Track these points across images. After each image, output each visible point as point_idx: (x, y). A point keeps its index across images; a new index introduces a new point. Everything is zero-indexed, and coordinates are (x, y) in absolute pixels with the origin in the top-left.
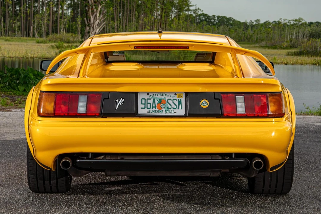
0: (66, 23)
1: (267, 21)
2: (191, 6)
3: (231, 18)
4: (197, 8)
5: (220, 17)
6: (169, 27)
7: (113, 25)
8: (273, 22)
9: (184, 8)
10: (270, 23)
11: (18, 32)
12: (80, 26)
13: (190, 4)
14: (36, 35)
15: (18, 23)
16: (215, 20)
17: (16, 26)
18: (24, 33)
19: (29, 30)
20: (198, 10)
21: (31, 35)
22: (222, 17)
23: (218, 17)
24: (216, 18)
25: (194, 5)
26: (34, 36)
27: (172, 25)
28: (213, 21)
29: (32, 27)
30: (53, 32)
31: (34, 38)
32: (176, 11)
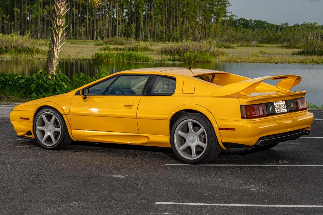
0: (123, 29)
1: (296, 24)
2: (227, 13)
3: (265, 22)
4: (232, 14)
5: (256, 21)
6: (208, 31)
7: (162, 29)
8: (301, 25)
9: (222, 14)
10: (299, 26)
11: (84, 36)
12: (134, 31)
13: (227, 11)
14: (99, 38)
15: (84, 29)
16: (252, 23)
17: (82, 31)
18: (89, 36)
19: (93, 34)
20: (233, 16)
21: (95, 38)
22: (257, 21)
23: (255, 21)
24: (253, 22)
25: (230, 12)
26: (97, 39)
27: (211, 29)
28: (250, 24)
29: (95, 32)
30: (112, 36)
31: (97, 41)
32: (215, 17)
